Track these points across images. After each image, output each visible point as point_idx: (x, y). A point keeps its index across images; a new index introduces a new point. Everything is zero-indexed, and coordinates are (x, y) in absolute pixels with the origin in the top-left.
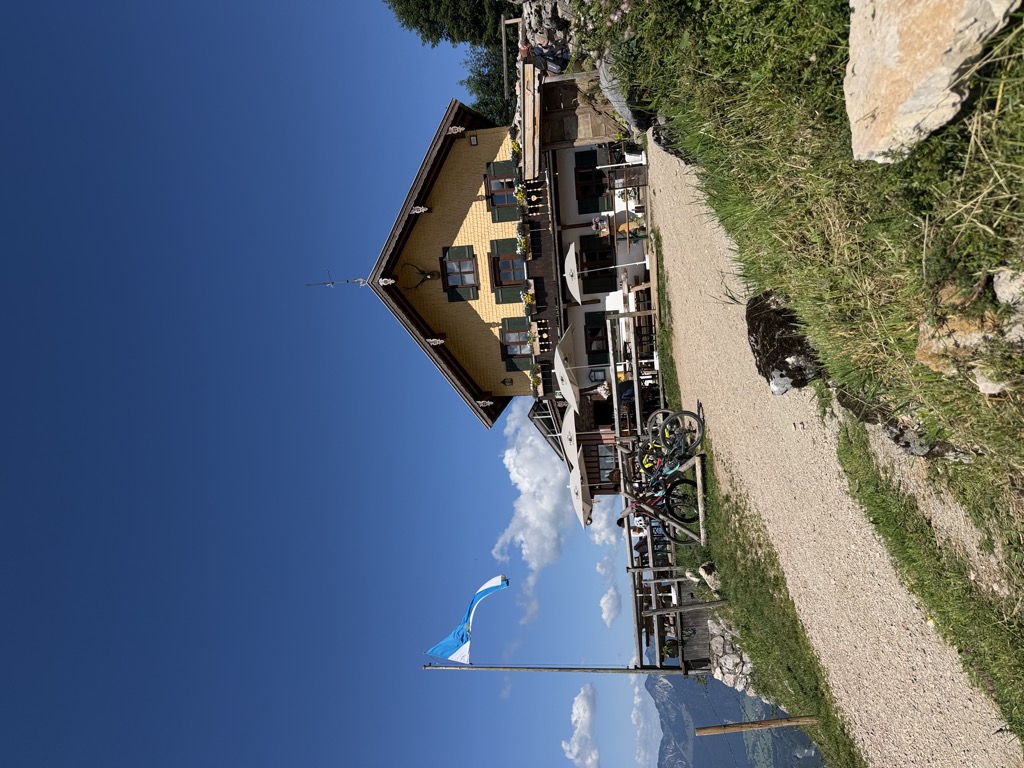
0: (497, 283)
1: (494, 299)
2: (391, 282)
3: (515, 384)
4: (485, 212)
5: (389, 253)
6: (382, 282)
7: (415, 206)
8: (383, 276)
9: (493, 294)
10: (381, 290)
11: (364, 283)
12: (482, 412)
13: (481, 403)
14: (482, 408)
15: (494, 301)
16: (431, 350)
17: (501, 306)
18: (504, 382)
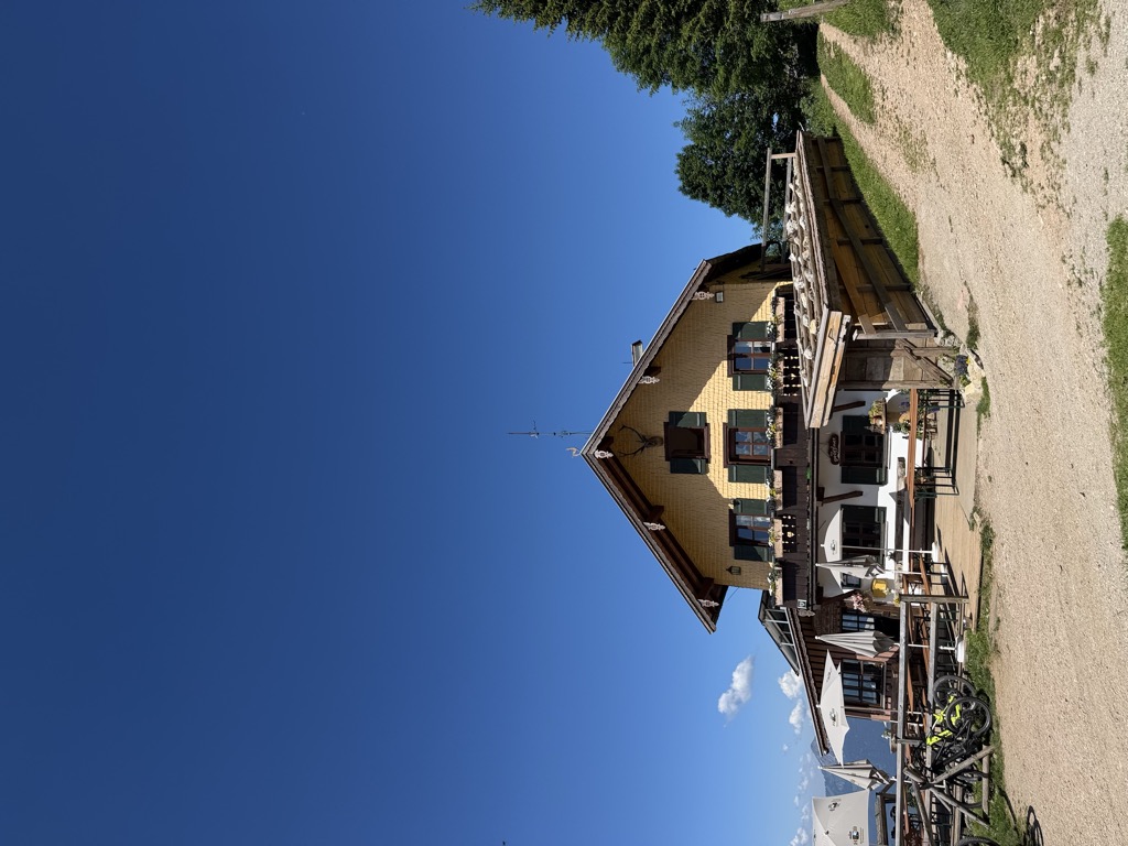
0: (732, 458)
1: (726, 474)
2: (608, 455)
3: (743, 574)
4: (725, 378)
5: (609, 424)
6: (598, 454)
7: (644, 375)
8: (599, 448)
9: (726, 470)
10: (596, 463)
11: (577, 453)
12: (704, 612)
13: (704, 602)
14: (704, 608)
15: (726, 478)
16: (649, 535)
17: (734, 484)
18: (730, 570)
